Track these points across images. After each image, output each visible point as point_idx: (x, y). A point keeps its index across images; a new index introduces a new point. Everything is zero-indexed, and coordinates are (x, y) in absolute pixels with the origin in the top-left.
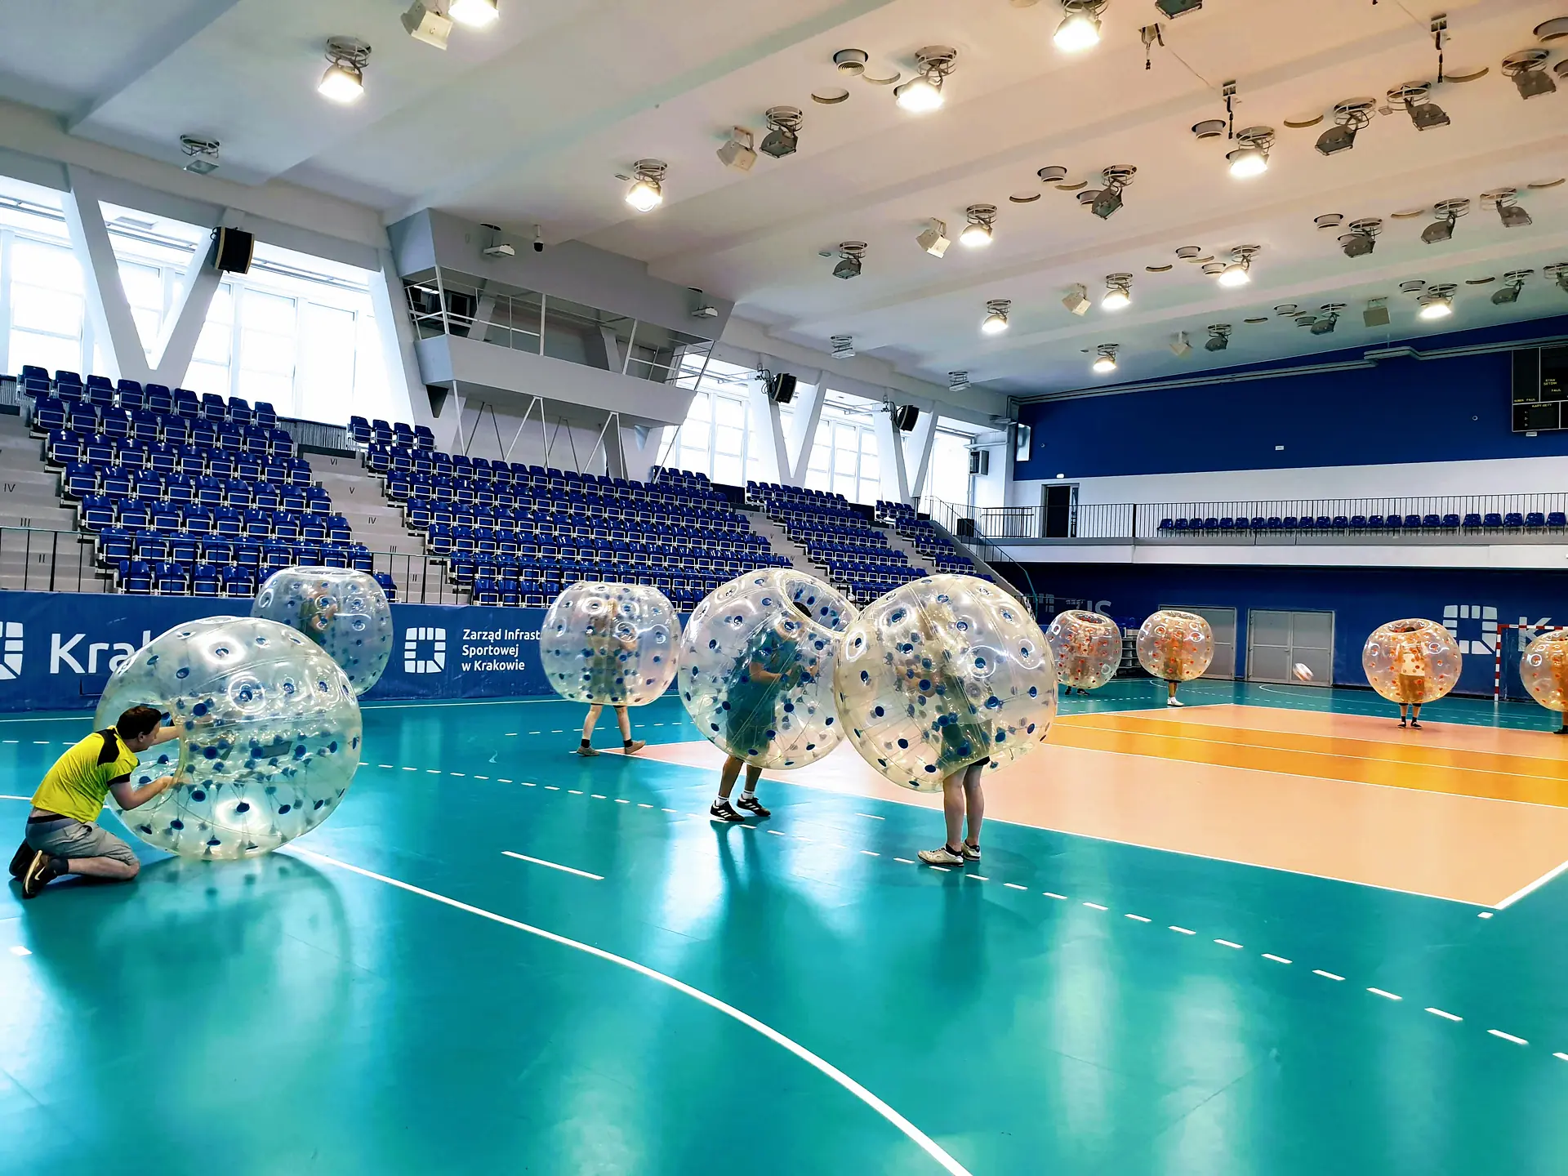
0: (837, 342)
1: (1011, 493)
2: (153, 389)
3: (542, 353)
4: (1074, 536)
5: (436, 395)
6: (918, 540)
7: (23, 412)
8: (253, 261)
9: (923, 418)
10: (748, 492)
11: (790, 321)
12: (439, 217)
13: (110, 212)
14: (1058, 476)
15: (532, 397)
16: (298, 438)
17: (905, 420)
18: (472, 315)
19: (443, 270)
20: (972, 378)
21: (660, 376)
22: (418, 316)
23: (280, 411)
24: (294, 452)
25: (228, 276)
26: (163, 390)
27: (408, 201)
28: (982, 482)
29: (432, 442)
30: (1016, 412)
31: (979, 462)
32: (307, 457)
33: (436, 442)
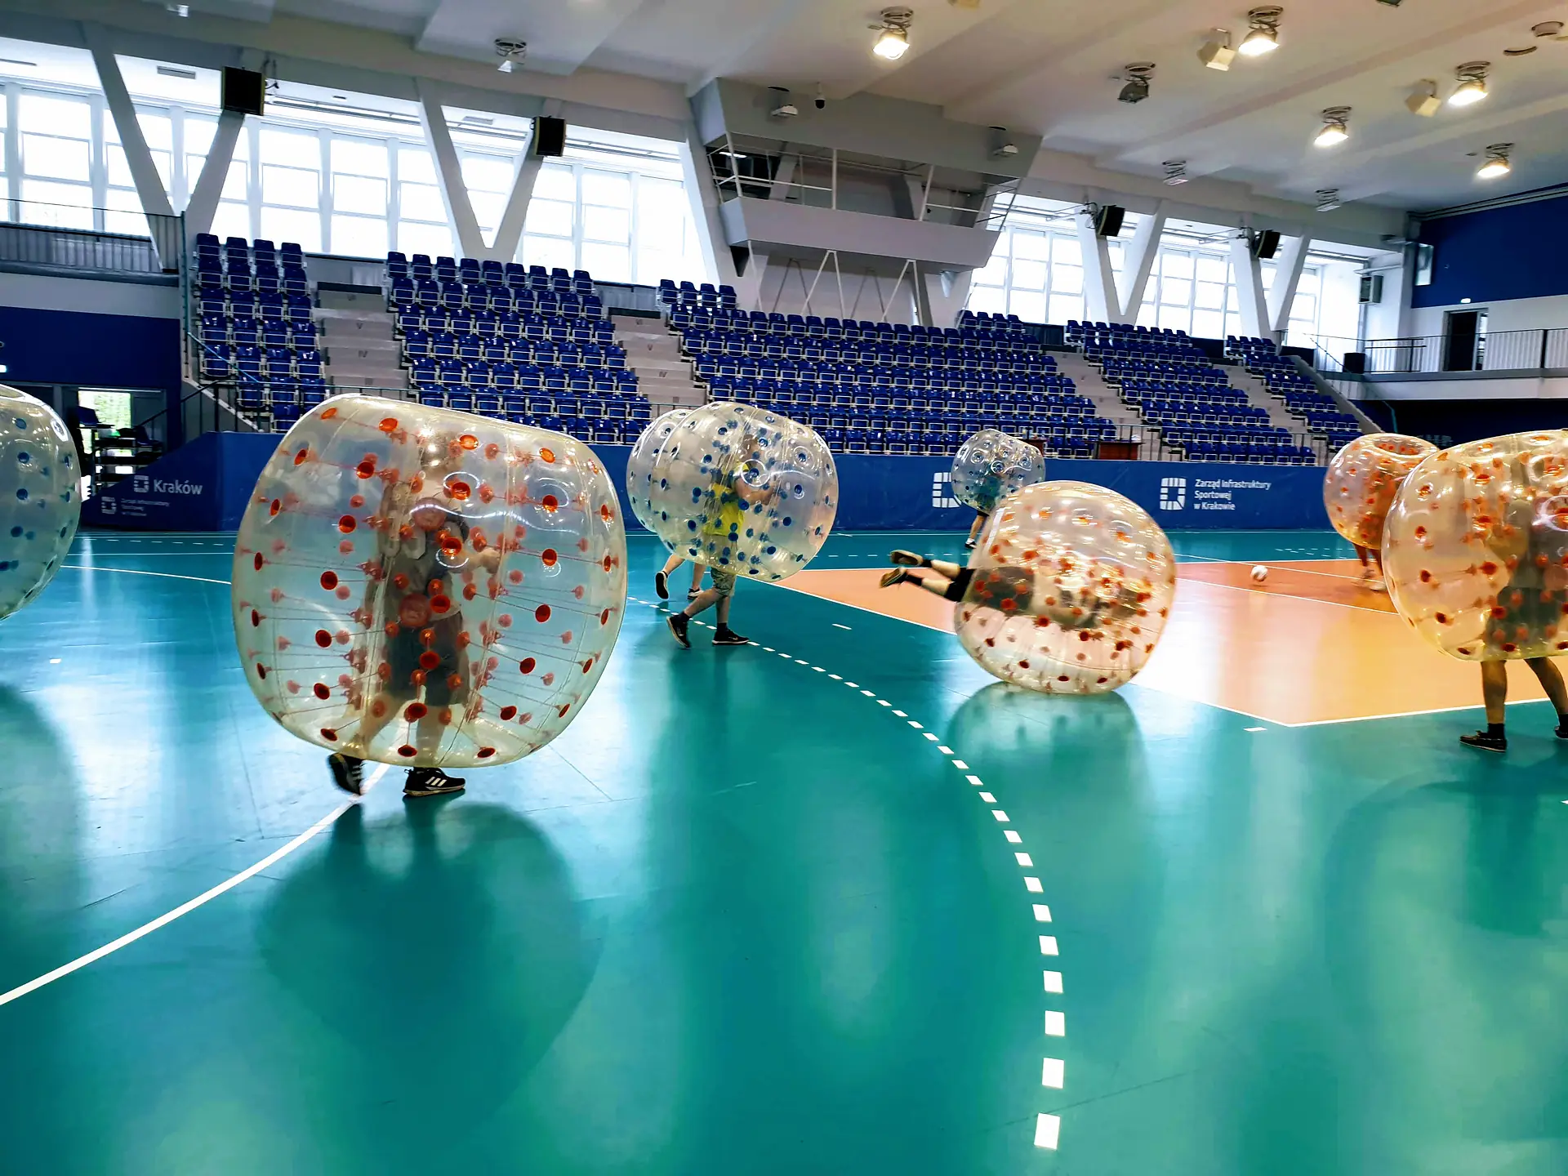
0: (1170, 168)
1: (1406, 322)
2: (489, 265)
3: (834, 207)
4: (1479, 367)
5: (739, 255)
6: (1269, 377)
7: (385, 293)
8: (567, 141)
9: (1287, 243)
10: (1068, 332)
11: (1114, 149)
12: (729, 86)
13: (452, 114)
14: (1463, 301)
15: (826, 251)
16: (610, 300)
17: (1264, 246)
18: (773, 179)
19: (732, 135)
20: (1345, 195)
21: (968, 220)
22: (720, 181)
23: (593, 277)
24: (604, 314)
25: (548, 159)
26: (497, 266)
27: (700, 73)
28: (1375, 311)
29: (734, 300)
30: (1416, 230)
31: (1371, 290)
32: (615, 319)
33: (738, 300)
